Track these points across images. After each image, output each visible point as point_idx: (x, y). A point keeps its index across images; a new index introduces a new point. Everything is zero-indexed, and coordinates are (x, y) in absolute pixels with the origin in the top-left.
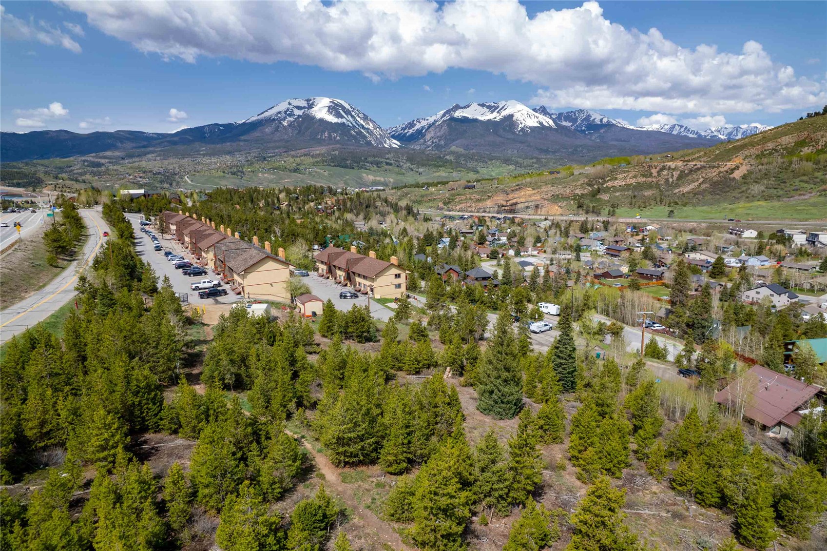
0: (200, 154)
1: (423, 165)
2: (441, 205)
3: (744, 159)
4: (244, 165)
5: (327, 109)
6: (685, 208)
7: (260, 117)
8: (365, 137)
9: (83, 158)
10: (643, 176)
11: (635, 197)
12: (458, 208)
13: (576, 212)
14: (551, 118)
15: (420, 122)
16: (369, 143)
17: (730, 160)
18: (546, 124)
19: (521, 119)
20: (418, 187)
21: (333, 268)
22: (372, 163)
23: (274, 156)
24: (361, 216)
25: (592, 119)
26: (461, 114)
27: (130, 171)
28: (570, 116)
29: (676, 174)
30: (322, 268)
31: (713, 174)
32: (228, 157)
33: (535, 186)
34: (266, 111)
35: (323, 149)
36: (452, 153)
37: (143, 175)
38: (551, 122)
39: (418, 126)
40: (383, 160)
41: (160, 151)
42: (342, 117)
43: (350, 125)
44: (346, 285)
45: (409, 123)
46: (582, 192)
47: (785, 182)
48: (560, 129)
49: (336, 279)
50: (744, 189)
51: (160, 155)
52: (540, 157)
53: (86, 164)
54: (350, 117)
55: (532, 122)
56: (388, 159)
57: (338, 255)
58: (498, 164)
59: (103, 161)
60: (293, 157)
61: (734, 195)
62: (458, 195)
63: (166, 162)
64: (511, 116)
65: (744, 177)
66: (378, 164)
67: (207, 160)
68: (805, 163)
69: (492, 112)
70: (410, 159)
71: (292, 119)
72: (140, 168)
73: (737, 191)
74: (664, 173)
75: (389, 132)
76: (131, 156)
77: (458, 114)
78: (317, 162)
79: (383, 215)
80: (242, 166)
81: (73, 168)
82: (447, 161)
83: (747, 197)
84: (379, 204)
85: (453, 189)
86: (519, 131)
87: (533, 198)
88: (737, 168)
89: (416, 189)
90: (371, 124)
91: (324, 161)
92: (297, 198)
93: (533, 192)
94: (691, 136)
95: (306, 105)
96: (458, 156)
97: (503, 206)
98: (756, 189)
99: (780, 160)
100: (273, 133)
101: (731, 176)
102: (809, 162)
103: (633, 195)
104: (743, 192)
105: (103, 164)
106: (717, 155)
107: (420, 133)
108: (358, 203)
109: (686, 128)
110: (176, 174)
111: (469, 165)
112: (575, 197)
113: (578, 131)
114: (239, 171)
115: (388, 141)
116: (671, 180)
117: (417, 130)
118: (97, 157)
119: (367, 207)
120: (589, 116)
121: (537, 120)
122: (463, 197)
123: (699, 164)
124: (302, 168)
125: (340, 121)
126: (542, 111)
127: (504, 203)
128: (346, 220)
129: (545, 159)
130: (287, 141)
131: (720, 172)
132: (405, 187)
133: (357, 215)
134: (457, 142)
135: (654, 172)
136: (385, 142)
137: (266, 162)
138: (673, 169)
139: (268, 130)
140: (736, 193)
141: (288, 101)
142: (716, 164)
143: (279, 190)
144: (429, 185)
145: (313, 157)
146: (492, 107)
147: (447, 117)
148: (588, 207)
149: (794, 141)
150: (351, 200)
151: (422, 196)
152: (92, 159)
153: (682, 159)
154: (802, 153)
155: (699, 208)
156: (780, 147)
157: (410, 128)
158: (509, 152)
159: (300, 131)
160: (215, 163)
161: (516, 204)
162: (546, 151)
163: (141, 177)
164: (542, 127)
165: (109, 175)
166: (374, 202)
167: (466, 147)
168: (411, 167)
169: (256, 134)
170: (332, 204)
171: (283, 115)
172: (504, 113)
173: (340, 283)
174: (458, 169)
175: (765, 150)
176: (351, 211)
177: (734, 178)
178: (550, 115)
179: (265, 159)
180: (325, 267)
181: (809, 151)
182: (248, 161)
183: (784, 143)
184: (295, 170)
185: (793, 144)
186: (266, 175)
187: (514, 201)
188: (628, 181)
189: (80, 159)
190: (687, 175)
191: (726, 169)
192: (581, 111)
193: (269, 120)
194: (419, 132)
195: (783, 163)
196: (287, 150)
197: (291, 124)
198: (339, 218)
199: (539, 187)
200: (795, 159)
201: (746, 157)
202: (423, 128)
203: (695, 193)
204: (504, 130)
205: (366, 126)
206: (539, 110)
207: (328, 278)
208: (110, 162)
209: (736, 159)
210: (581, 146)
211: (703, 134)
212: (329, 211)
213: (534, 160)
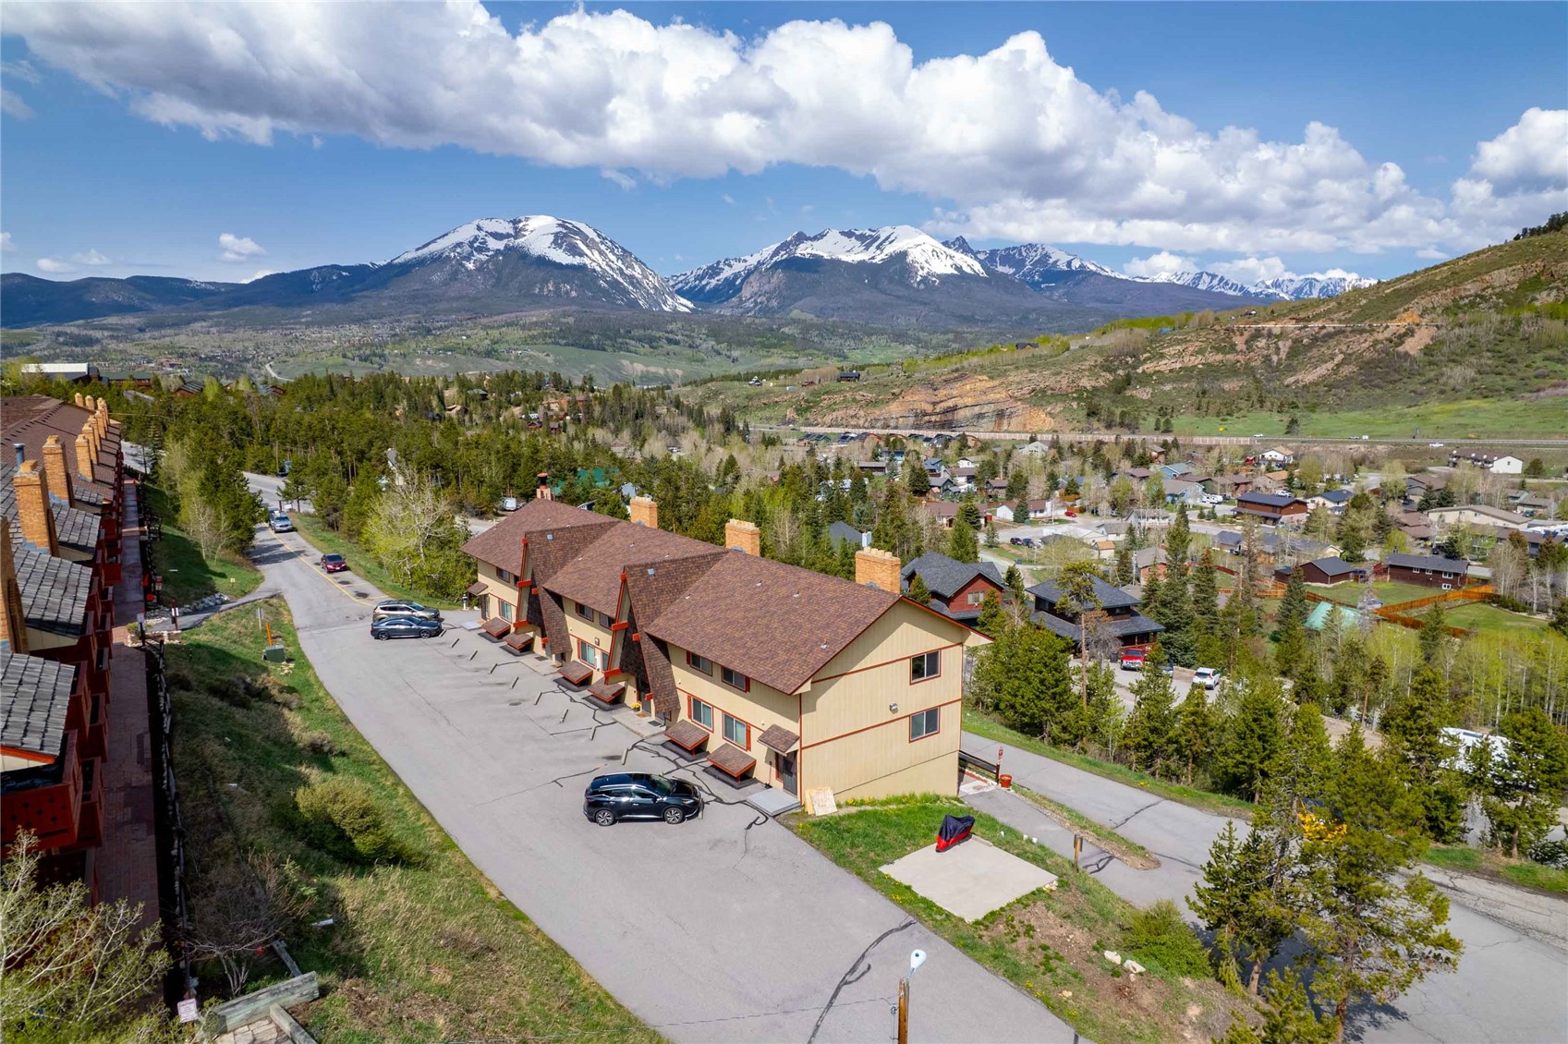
0: (301, 323)
1: (740, 344)
2: (790, 413)
3: (1421, 316)
4: (386, 343)
5: (551, 238)
6: (1314, 416)
7: (420, 253)
8: (626, 292)
9: (57, 329)
10: (1218, 350)
11: (1204, 392)
12: (828, 419)
13: (1084, 425)
14: (976, 258)
15: (730, 266)
16: (633, 304)
17: (1393, 318)
18: (968, 270)
19: (921, 259)
20: (739, 380)
21: (548, 604)
22: (640, 341)
23: (446, 327)
24: (626, 435)
25: (1051, 261)
26: (809, 251)
27: (151, 354)
28: (1012, 255)
29: (1284, 346)
30: (502, 596)
31: (1362, 344)
32: (355, 328)
33: (995, 372)
34: (434, 241)
35: (543, 314)
36: (794, 321)
37: (180, 362)
38: (978, 267)
39: (727, 273)
40: (661, 334)
41: (218, 316)
42: (582, 254)
43: (598, 269)
44: (617, 700)
45: (709, 268)
46: (1093, 383)
47: (1513, 361)
48: (994, 278)
49: (563, 657)
50: (1432, 374)
51: (217, 324)
52: (959, 330)
53: (61, 339)
54: (596, 253)
55: (942, 266)
56: (672, 332)
57: (575, 541)
58: (883, 342)
59: (97, 334)
60: (485, 328)
61: (1411, 387)
62: (827, 393)
63: (228, 337)
64: (904, 254)
65: (1428, 351)
66: (652, 341)
67: (313, 334)
68: (1547, 322)
69: (867, 248)
70: (715, 334)
71: (483, 257)
72: (173, 347)
73: (1417, 379)
74: (1260, 345)
75: (671, 283)
76: (159, 325)
77: (804, 250)
78: (533, 337)
79: (674, 433)
80: (383, 345)
81: (33, 347)
82: (786, 337)
83: (1442, 392)
84: (662, 410)
85: (812, 383)
86: (919, 283)
87: (992, 396)
88: (1410, 332)
89: (736, 383)
90: (636, 267)
91: (545, 335)
92: (484, 397)
93: (991, 384)
94: (1231, 293)
95: (512, 232)
96: (806, 327)
97: (926, 415)
98: (1458, 374)
99: (1496, 318)
100: (445, 283)
101: (1401, 349)
102: (1556, 322)
103: (1199, 389)
104: (1429, 381)
105: (98, 341)
106: (1363, 308)
107: (731, 288)
108: (616, 408)
109: (1222, 279)
110: (247, 360)
111: (827, 344)
112: (1080, 394)
113: (1028, 283)
114: (375, 355)
115: (670, 301)
116: (1275, 358)
117: (726, 279)
118: (85, 327)
119: (637, 417)
120: (1047, 256)
121: (952, 262)
122: (838, 398)
123: (1330, 327)
124: (501, 348)
125: (577, 260)
126: (960, 246)
127: (929, 408)
128: (594, 441)
129: (971, 333)
130: (474, 299)
131: (1376, 342)
132: (712, 379)
133: (617, 432)
134: (800, 303)
135: (1239, 341)
136: (665, 302)
137: (430, 338)
138: (1277, 336)
139: (436, 277)
140: (1414, 384)
141: (476, 222)
142: (1365, 325)
143: (446, 380)
144: (762, 376)
145: (524, 327)
146: (867, 238)
147: (783, 256)
148: (1111, 414)
149: (1517, 279)
150: (602, 401)
151: (749, 398)
152: (75, 331)
153: (1293, 315)
154: (1537, 304)
155: (1344, 415)
156: (1490, 291)
157: (711, 277)
158: (902, 321)
159: (499, 279)
160: (329, 340)
161: (954, 409)
162: (970, 320)
163: (172, 366)
164: (961, 277)
165: (105, 360)
166: (653, 406)
167: (820, 312)
168: (716, 347)
169: (412, 284)
170: (562, 410)
171: (467, 249)
172: (890, 249)
173: (585, 682)
174: (807, 352)
175: (1461, 298)
176: (603, 424)
177: (1407, 354)
178: (975, 254)
179: (429, 331)
180: (511, 595)
181: (1551, 299)
182: (396, 335)
183: (1497, 284)
184: (489, 354)
185: (1515, 286)
186: (430, 362)
187: (950, 403)
188: (1186, 360)
189: (51, 329)
190: (1308, 347)
191: (1387, 334)
192: (1031, 246)
193: (438, 259)
194: (730, 283)
195: (1502, 322)
196: (474, 315)
197: (481, 268)
198: (576, 437)
199: (1004, 374)
200: (1526, 314)
201: (1425, 312)
202: (736, 276)
203: (1330, 385)
204: (891, 280)
205: (628, 272)
206: (954, 243)
207: (527, 648)
208: (112, 337)
209: (1405, 315)
210: (1034, 310)
211: (1253, 290)
212: (554, 424)
213: (951, 336)
